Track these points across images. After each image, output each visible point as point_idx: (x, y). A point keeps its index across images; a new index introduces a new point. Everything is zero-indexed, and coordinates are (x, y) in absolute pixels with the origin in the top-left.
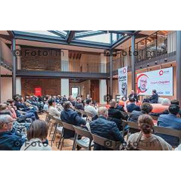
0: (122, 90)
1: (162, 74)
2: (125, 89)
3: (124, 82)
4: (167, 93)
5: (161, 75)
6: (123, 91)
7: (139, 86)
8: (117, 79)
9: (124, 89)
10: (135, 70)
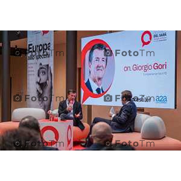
1: (149, 42)
5: (145, 43)
6: (41, 92)
8: (24, 52)
9: (42, 85)
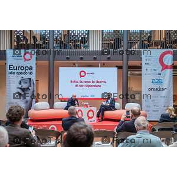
10: (54, 60)
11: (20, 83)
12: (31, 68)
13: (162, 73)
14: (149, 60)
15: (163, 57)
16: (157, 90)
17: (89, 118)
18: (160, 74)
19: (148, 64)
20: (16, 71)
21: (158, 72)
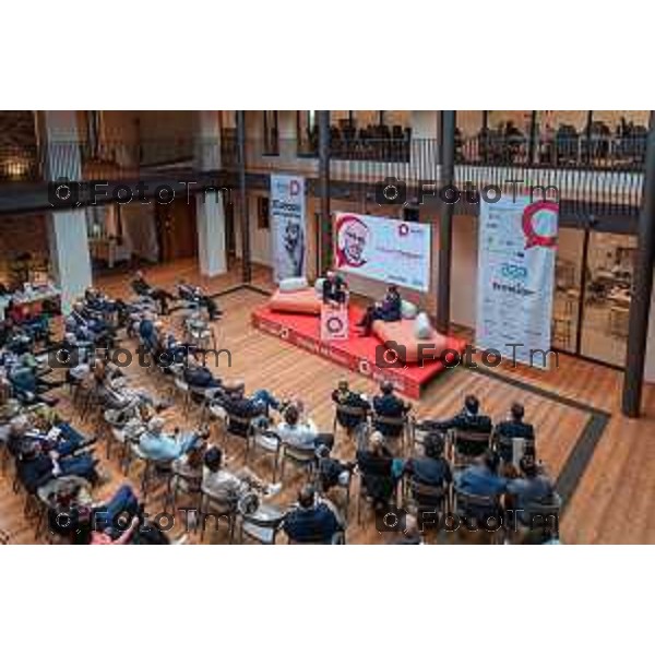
0: (287, 243)
2: (296, 241)
3: (294, 221)
4: (415, 282)
5: (402, 234)
7: (341, 246)
9: (292, 242)
10: (328, 198)
11: (287, 230)
12: (297, 208)
13: (526, 253)
14: (498, 217)
15: (532, 214)
16: (511, 289)
17: (331, 330)
18: (521, 255)
19: (494, 226)
20: (282, 210)
21: (516, 249)
